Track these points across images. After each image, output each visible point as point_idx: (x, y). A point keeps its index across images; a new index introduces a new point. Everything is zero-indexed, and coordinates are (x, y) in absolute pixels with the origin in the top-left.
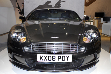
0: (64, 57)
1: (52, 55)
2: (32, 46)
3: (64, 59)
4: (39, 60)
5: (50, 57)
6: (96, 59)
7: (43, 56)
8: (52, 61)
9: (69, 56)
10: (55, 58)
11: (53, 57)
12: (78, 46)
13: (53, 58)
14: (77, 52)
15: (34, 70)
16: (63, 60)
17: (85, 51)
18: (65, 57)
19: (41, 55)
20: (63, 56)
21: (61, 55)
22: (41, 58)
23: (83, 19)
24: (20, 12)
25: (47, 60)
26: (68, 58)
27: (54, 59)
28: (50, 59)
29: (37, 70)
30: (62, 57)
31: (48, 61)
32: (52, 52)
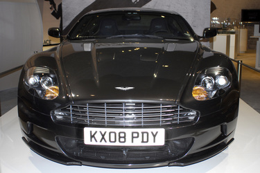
0: (145, 135)
1: (117, 131)
2: (71, 108)
3: (145, 140)
4: (87, 141)
5: (113, 135)
6: (226, 137)
7: (96, 132)
8: (117, 144)
9: (157, 133)
10: (124, 137)
11: (119, 133)
12: (179, 109)
13: (120, 137)
14: (178, 121)
15: (77, 163)
16: (143, 142)
17: (196, 119)
18: (148, 133)
19: (94, 130)
20: (143, 133)
21: (140, 131)
22: (92, 136)
23: (201, 35)
24: (54, 11)
25: (106, 141)
26: (154, 136)
27: (122, 140)
28: (113, 139)
29: (83, 163)
30: (140, 135)
31: (108, 144)
32: (119, 123)
